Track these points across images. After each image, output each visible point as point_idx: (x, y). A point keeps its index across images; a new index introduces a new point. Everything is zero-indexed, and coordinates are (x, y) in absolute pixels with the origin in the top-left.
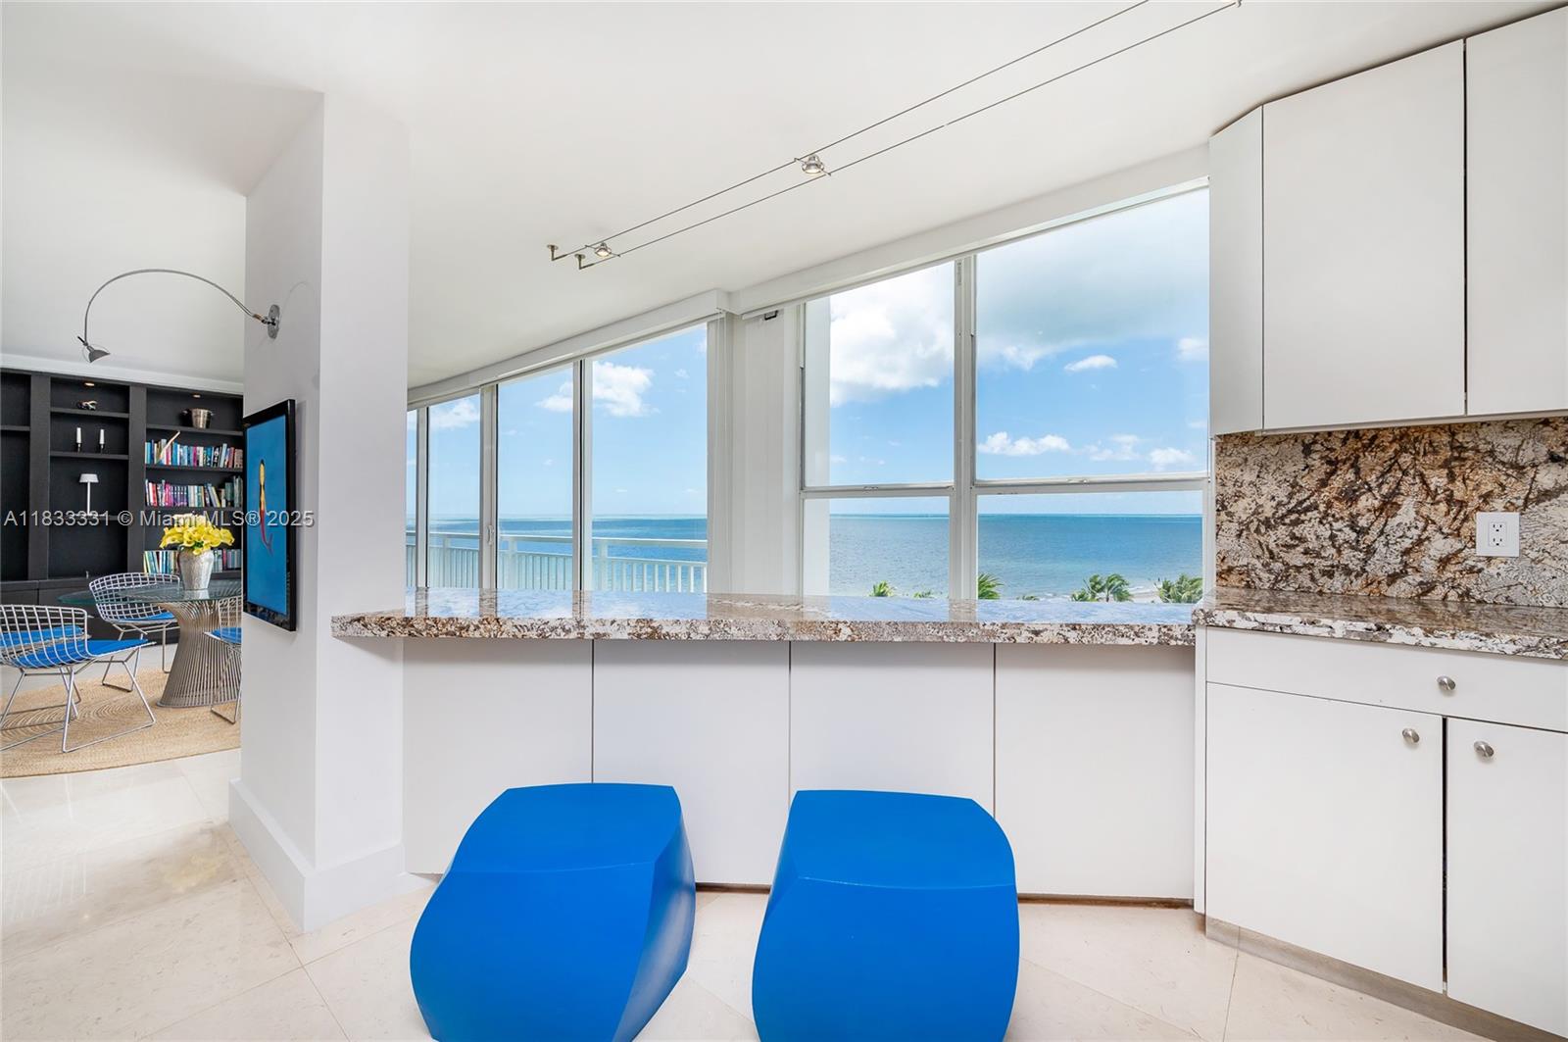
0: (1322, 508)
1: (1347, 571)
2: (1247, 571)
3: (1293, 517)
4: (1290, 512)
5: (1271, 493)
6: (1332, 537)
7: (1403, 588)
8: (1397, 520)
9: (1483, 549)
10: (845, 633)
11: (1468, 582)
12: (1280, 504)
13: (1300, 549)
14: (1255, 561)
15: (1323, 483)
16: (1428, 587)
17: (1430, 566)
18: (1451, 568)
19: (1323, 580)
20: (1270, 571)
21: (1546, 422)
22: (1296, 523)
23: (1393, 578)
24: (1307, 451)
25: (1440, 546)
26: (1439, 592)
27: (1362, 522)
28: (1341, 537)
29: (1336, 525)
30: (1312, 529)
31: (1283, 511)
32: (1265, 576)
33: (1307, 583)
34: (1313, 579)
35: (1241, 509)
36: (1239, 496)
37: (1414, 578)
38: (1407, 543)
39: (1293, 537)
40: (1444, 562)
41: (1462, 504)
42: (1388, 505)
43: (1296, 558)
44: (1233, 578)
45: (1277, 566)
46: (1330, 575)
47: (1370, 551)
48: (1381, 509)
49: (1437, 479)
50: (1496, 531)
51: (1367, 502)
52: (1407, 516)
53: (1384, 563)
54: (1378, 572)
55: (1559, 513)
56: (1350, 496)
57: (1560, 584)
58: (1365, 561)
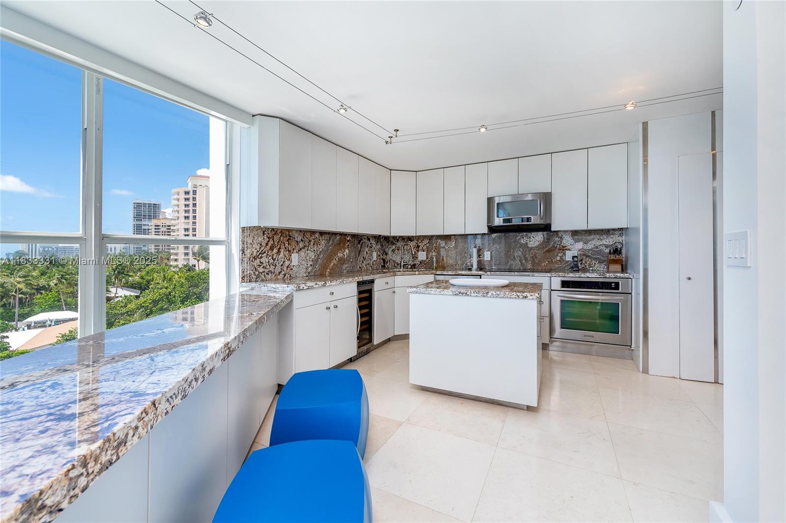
0: (267, 252)
1: (271, 273)
2: (250, 275)
3: (260, 256)
4: (260, 254)
6: (269, 262)
7: (281, 276)
8: (280, 256)
9: (293, 263)
11: (291, 272)
12: (258, 251)
13: (262, 266)
14: (252, 272)
15: (267, 244)
16: (285, 275)
17: (285, 269)
18: (289, 269)
19: (267, 276)
20: (255, 275)
21: (301, 231)
22: (261, 257)
23: (280, 273)
24: (264, 233)
25: (287, 263)
26: (287, 275)
27: (274, 257)
28: (270, 262)
29: (270, 258)
30: (264, 260)
31: (258, 254)
33: (264, 278)
34: (265, 276)
35: (248, 253)
36: (248, 248)
37: (283, 273)
38: (282, 263)
39: (261, 263)
40: (287, 267)
41: (290, 251)
42: (279, 252)
43: (261, 270)
45: (257, 273)
46: (268, 274)
47: (276, 266)
48: (277, 253)
49: (287, 245)
50: (295, 257)
51: (275, 251)
52: (282, 255)
53: (278, 269)
54: (277, 272)
55: (302, 253)
56: (272, 249)
57: (302, 272)
58: (275, 269)
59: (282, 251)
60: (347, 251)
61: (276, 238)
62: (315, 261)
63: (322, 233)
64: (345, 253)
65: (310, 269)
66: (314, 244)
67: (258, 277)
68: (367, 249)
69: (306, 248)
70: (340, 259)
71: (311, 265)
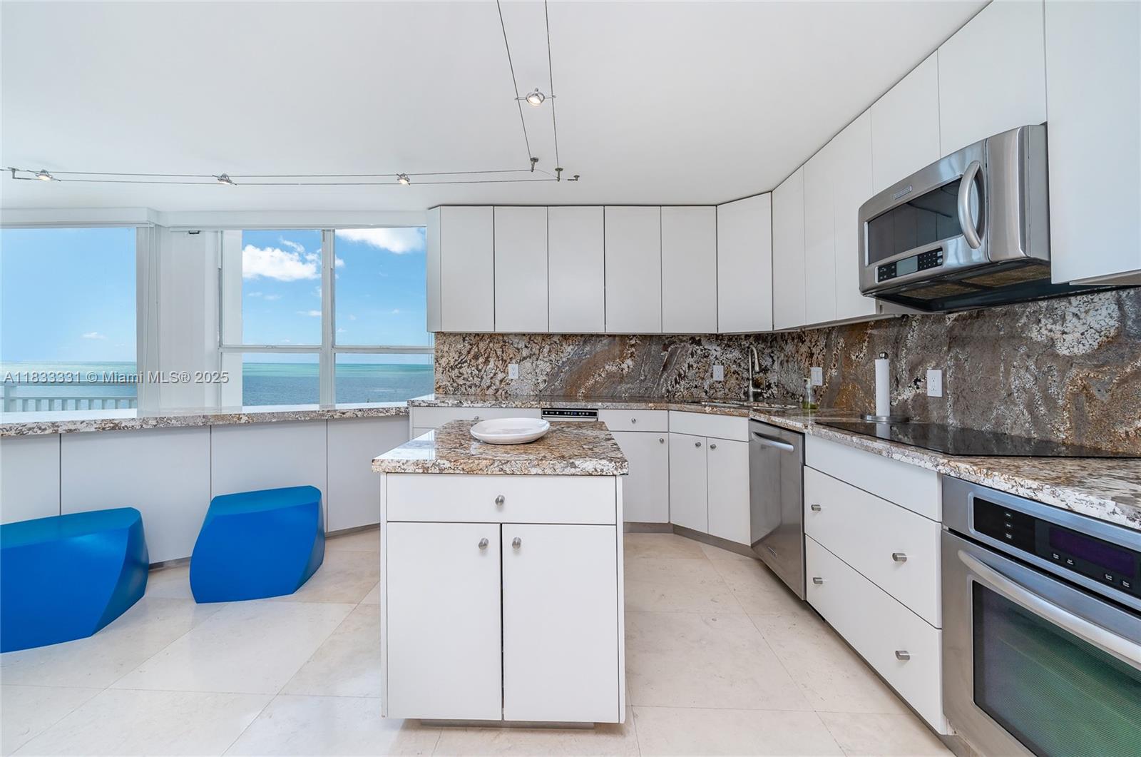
0: (468, 362)
1: (476, 386)
2: (445, 387)
3: (460, 365)
4: (459, 363)
5: (452, 358)
6: (472, 373)
7: (491, 391)
8: (489, 366)
9: (510, 377)
10: (244, 419)
11: (507, 388)
12: (456, 360)
13: (462, 378)
14: (448, 383)
15: (469, 352)
16: (497, 390)
17: (498, 383)
18: (503, 383)
19: (469, 389)
20: (453, 387)
21: (524, 335)
22: (461, 367)
23: (488, 387)
24: (464, 340)
25: (500, 376)
26: (500, 391)
27: (480, 368)
28: (474, 373)
29: (473, 368)
30: (465, 370)
31: (457, 363)
32: (451, 389)
33: (464, 391)
34: (466, 390)
35: (443, 362)
36: (442, 356)
37: (493, 387)
38: (492, 375)
39: (460, 373)
40: (501, 381)
41: (506, 361)
42: (487, 361)
43: (461, 381)
44: (441, 390)
45: (455, 385)
46: (470, 387)
47: (482, 378)
48: (484, 363)
49: (499, 353)
50: (513, 369)
51: (481, 360)
52: (491, 365)
53: (486, 382)
54: (484, 385)
55: (527, 364)
56: (476, 357)
57: (527, 389)
58: (481, 382)
59: (492, 361)
60: (629, 362)
61: (481, 344)
62: (552, 376)
63: (566, 337)
64: (624, 366)
65: (542, 386)
66: (550, 351)
67: (457, 389)
68: (691, 361)
69: (535, 357)
70: (610, 375)
71: (545, 381)
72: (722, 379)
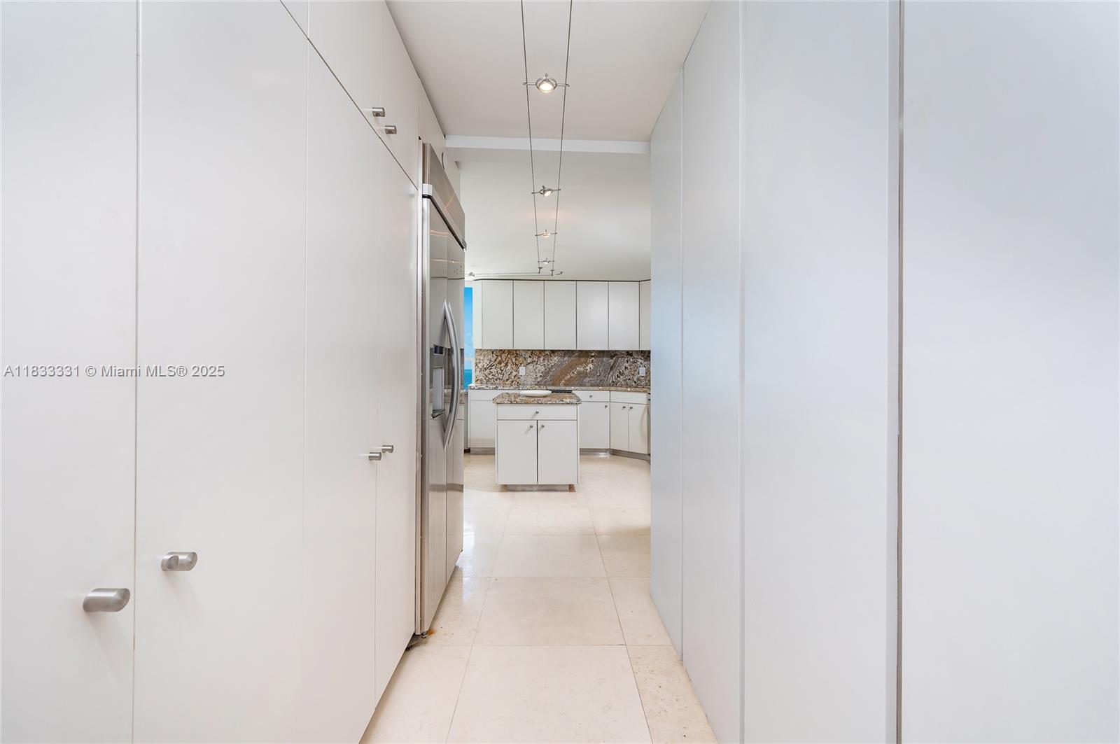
0: (495, 365)
1: (500, 379)
2: (481, 380)
3: (490, 367)
5: (485, 363)
6: (497, 372)
7: (509, 382)
9: (520, 374)
11: (518, 380)
12: (487, 364)
13: (491, 374)
15: (496, 360)
16: (512, 382)
17: (513, 377)
18: (516, 378)
20: (485, 380)
21: (530, 351)
22: (491, 369)
23: (507, 380)
24: (493, 353)
25: (514, 373)
27: (502, 369)
29: (498, 369)
30: (493, 370)
31: (488, 366)
33: (493, 382)
35: (480, 365)
36: (480, 362)
37: (510, 380)
38: (509, 373)
39: (490, 372)
40: (515, 376)
41: (518, 365)
42: (506, 365)
43: (491, 377)
44: (479, 381)
45: (487, 379)
46: (496, 380)
47: (504, 375)
49: (514, 360)
50: (522, 370)
51: (503, 364)
52: (509, 367)
53: (506, 377)
54: (505, 378)
55: (530, 367)
56: (500, 363)
57: (531, 380)
58: (503, 377)
59: (509, 365)
60: (591, 365)
61: (503, 356)
62: (545, 375)
63: (553, 352)
64: (588, 368)
65: (539, 379)
66: (544, 360)
67: (488, 381)
68: (626, 365)
69: (535, 363)
70: (579, 373)
71: (541, 376)
72: (644, 375)
